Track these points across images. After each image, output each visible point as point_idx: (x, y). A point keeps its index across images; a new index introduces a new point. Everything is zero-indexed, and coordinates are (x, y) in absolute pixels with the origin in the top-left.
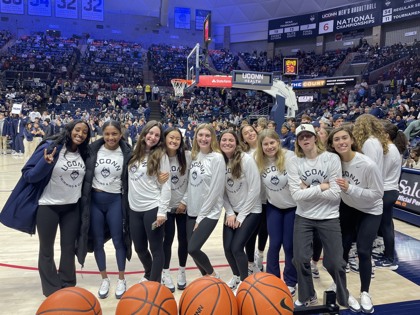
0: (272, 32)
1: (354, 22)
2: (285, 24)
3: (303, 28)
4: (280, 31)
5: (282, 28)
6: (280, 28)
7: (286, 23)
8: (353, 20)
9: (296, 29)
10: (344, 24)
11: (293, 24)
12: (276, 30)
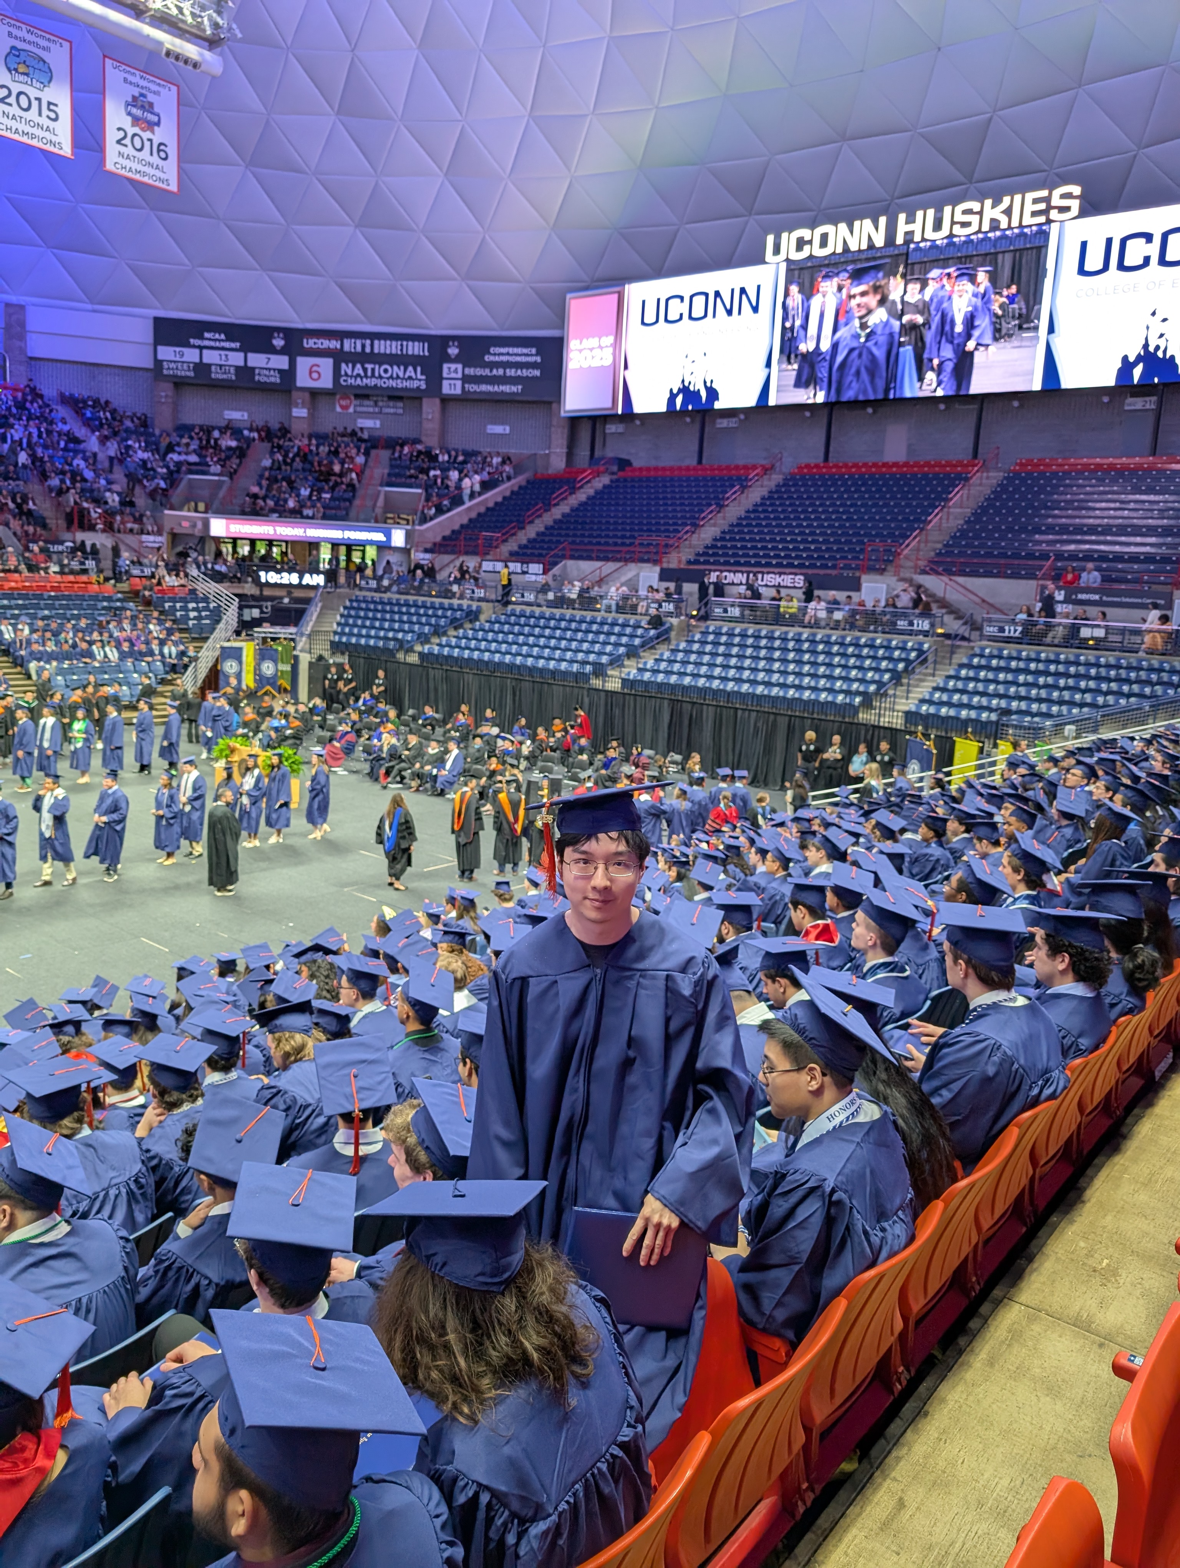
0: (166, 353)
1: (380, 377)
2: (202, 338)
3: (256, 360)
4: (191, 355)
5: (194, 346)
6: (188, 345)
7: (207, 335)
8: (379, 370)
9: (237, 359)
10: (358, 375)
11: (227, 345)
12: (178, 349)
